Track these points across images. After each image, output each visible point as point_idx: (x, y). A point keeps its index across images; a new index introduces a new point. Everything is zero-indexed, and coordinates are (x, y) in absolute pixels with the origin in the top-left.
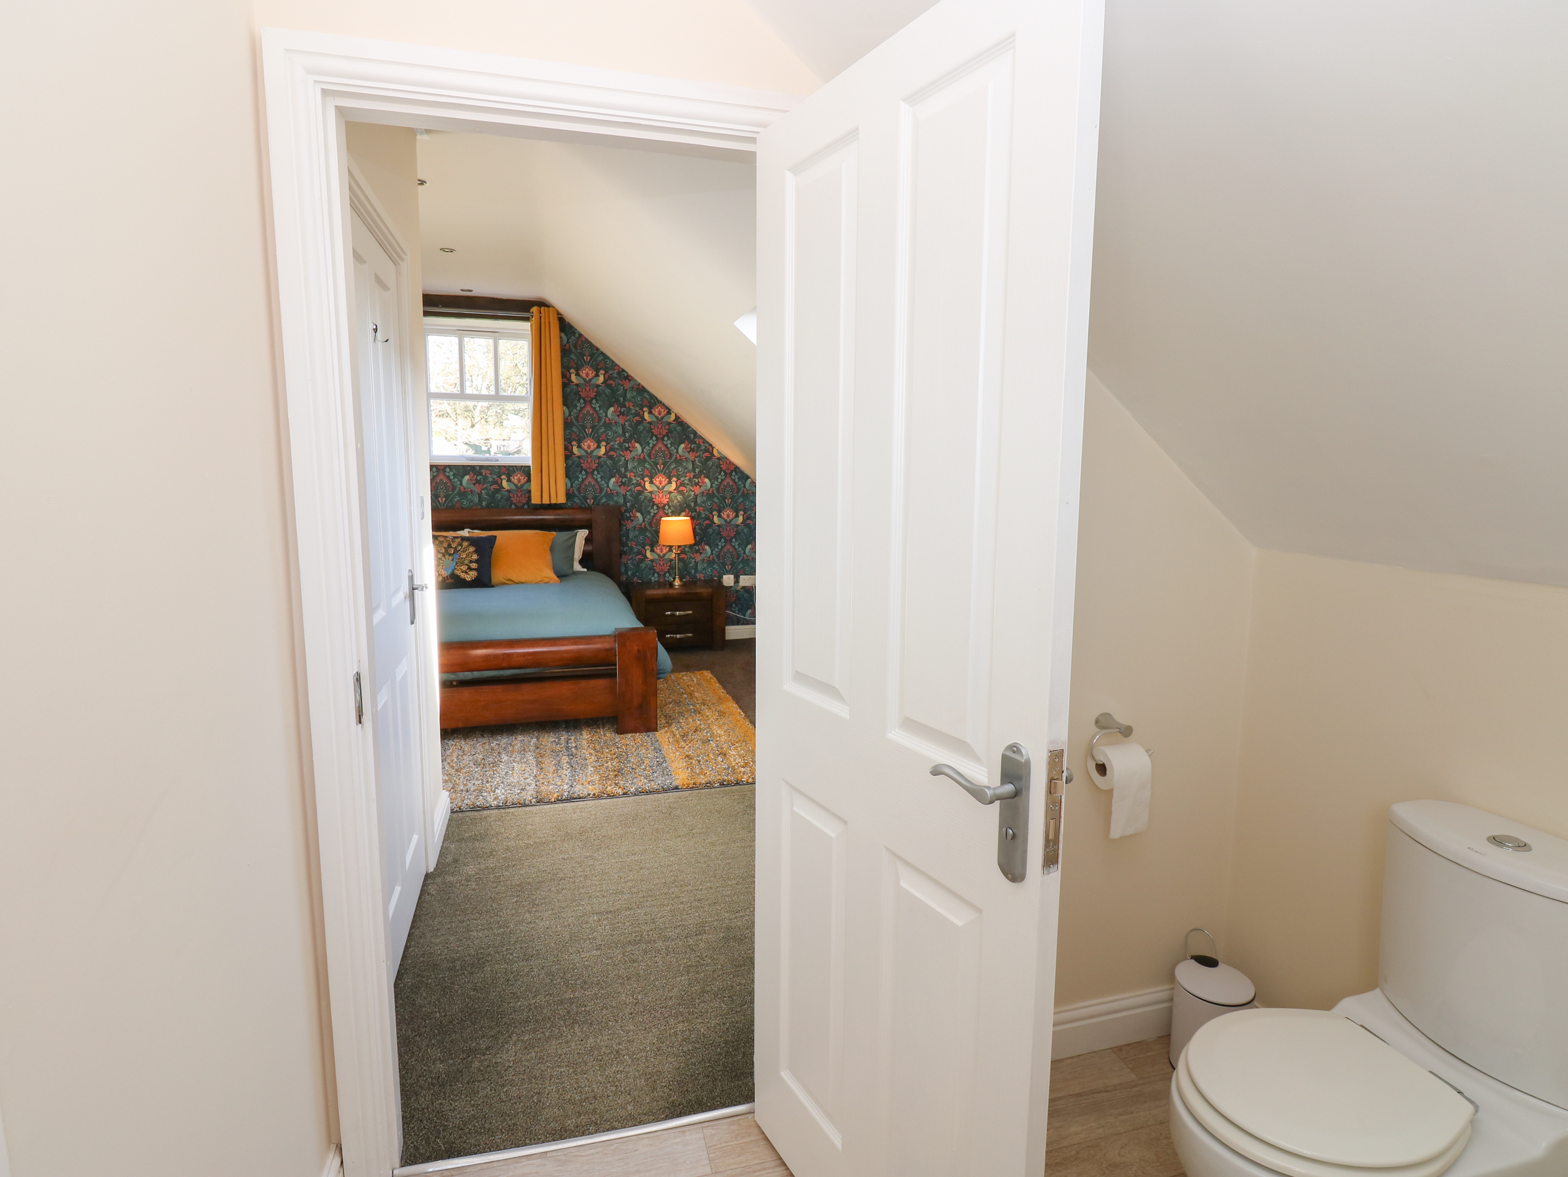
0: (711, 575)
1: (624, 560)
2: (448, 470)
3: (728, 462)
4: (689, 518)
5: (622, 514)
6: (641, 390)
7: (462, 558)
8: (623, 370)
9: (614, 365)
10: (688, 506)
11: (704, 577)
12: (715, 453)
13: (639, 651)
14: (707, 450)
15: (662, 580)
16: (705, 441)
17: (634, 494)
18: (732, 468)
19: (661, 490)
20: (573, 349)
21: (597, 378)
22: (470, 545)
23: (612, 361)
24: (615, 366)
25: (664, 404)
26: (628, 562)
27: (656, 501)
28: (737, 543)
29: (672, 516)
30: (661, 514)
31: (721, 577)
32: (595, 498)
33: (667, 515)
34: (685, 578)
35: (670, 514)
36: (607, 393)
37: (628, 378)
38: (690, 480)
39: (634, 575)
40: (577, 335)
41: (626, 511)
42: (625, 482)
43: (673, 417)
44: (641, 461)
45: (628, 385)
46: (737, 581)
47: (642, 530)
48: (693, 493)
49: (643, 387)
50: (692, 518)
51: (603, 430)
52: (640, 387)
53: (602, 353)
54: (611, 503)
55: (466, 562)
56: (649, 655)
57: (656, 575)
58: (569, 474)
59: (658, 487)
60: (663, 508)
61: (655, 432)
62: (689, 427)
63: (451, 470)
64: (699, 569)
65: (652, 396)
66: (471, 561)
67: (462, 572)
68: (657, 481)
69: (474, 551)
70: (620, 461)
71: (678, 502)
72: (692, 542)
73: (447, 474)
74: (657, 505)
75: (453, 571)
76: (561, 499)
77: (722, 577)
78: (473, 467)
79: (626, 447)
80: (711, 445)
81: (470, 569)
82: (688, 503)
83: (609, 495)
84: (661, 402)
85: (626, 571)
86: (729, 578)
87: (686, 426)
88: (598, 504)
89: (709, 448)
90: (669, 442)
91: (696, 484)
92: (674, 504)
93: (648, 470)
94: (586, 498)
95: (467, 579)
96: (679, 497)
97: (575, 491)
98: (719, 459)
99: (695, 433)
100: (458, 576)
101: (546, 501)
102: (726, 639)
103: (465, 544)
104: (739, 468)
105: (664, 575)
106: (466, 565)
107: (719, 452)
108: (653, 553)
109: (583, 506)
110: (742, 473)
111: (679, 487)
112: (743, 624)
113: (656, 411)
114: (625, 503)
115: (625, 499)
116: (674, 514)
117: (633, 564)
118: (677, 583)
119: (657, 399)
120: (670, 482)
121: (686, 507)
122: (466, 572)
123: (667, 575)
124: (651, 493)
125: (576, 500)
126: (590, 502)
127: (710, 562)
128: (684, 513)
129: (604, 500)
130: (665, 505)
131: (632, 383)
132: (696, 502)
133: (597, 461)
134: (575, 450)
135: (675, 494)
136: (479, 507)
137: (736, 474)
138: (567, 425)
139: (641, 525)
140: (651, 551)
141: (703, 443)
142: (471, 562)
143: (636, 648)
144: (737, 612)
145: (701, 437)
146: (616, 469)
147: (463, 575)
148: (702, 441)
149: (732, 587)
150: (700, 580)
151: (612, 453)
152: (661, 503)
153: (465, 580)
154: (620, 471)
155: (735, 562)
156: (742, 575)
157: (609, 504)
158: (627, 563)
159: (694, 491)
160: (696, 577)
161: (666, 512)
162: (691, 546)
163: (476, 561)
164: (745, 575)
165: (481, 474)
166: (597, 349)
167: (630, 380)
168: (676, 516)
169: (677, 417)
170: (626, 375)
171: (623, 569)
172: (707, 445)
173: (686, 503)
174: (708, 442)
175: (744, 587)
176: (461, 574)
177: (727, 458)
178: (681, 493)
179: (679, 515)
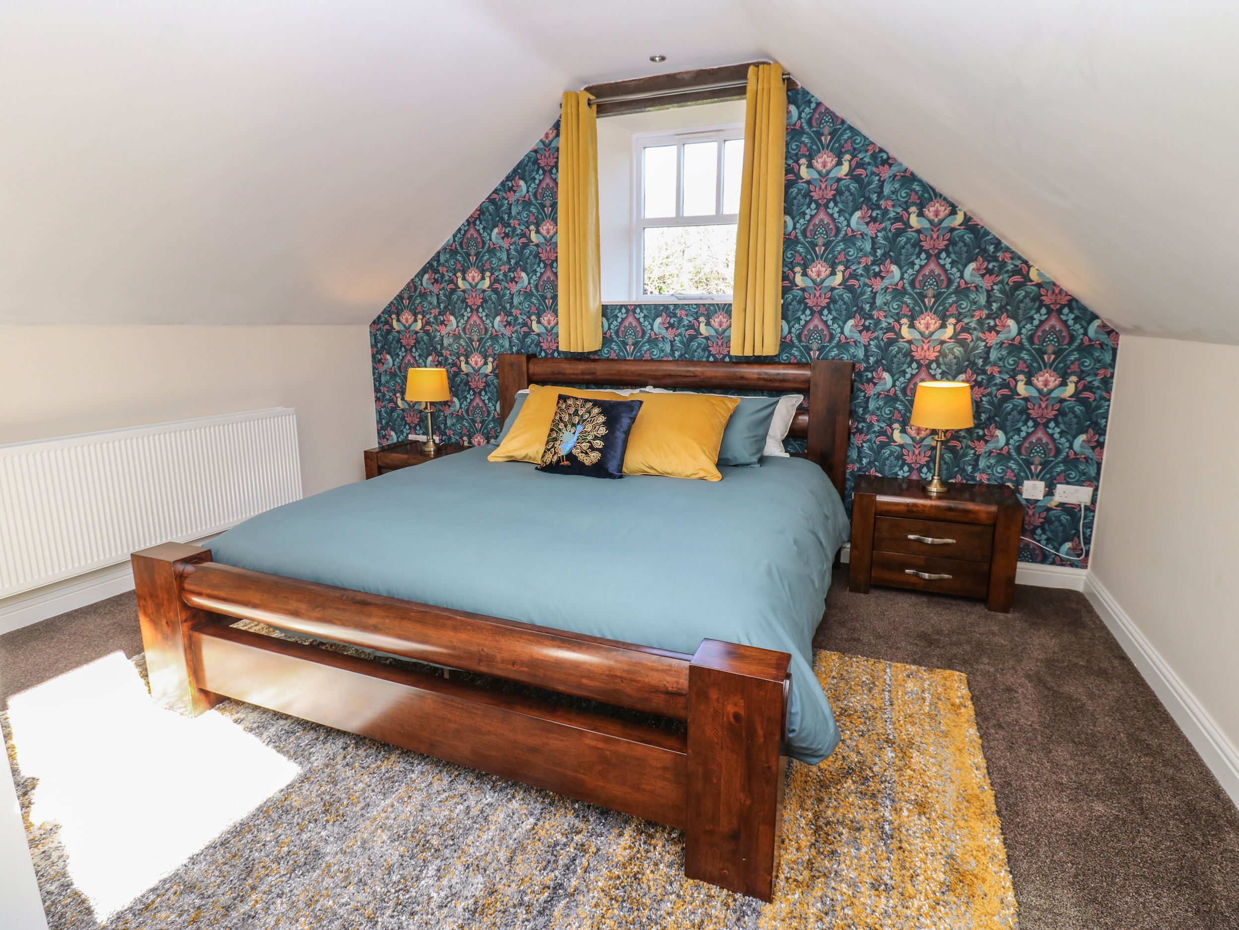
0: (1002, 478)
1: (856, 440)
2: (638, 310)
3: (1057, 291)
4: (967, 385)
5: (860, 374)
6: (908, 178)
7: (586, 432)
8: (881, 150)
9: (868, 143)
10: (973, 364)
11: (988, 480)
12: (1033, 275)
13: (737, 716)
14: (1017, 271)
15: (915, 477)
16: (1015, 256)
17: (882, 344)
18: (1064, 301)
19: (927, 338)
20: (805, 127)
21: (838, 167)
22: (601, 413)
23: (865, 137)
24: (868, 145)
25: (945, 199)
26: (864, 444)
27: (917, 355)
28: (1058, 430)
29: (941, 379)
30: (923, 375)
31: (1019, 483)
32: (821, 349)
33: (933, 378)
34: (955, 477)
35: (938, 376)
36: (853, 189)
37: (888, 162)
38: (980, 322)
39: (870, 463)
40: (813, 105)
41: (866, 370)
42: (869, 326)
43: (959, 218)
44: (898, 293)
45: (887, 173)
46: (1050, 493)
47: (890, 399)
48: (984, 343)
49: (912, 174)
50: (976, 385)
51: (841, 246)
52: (908, 174)
53: (851, 128)
54: (846, 357)
55: (590, 438)
56: (760, 732)
57: (906, 468)
58: (786, 314)
59: (921, 333)
60: (928, 367)
61: (926, 245)
62: (987, 233)
63: (641, 311)
64: (980, 467)
65: (926, 187)
66: (596, 436)
67: (582, 452)
68: (921, 324)
69: (604, 423)
70: (863, 294)
71: (955, 357)
72: (969, 423)
73: (637, 316)
74: (918, 362)
75: (571, 449)
76: (770, 349)
77: (1021, 484)
78: (666, 307)
79: (875, 272)
80: (1026, 262)
81: (592, 448)
82: (972, 359)
83: (843, 346)
84: (941, 195)
85: (860, 458)
86: (1034, 486)
87: (982, 231)
88: (825, 359)
89: (1022, 267)
90: (949, 260)
91: (991, 329)
92: (946, 360)
93: (908, 306)
94: (808, 349)
95: (585, 461)
96: (958, 350)
97: (794, 338)
98: (1039, 285)
99: (998, 243)
100: (576, 457)
101: (748, 352)
102: (1017, 582)
103: (596, 410)
104: (1077, 301)
105: (920, 470)
106: (589, 442)
107: (1040, 274)
108: (904, 435)
109: (804, 360)
110: (1084, 309)
111: (958, 334)
112: (1053, 563)
113: (930, 212)
114: (867, 357)
115: (866, 351)
116: (945, 376)
117: (871, 449)
118: (935, 488)
119: (934, 190)
120: (943, 326)
121: (967, 366)
122: (586, 453)
123: (925, 470)
124: (910, 342)
125: (795, 352)
126: (814, 354)
127: (1003, 457)
128: (962, 377)
129: (834, 352)
130: (931, 362)
131: (894, 169)
132: (986, 359)
133: (829, 294)
134: (799, 280)
135: (951, 344)
136: (671, 359)
137: (1071, 311)
138: (789, 242)
139: (889, 391)
140: (901, 432)
141: (1012, 258)
142: (596, 438)
143: (731, 709)
144: (1044, 542)
145: (1007, 250)
146: (857, 305)
147: (581, 457)
148: (1008, 255)
149: (1038, 501)
150: (981, 484)
151: (852, 282)
152: (925, 358)
153: (584, 464)
154: (862, 309)
155: (1049, 462)
156: (1061, 483)
157: (841, 359)
158: (863, 446)
159: (985, 341)
160: (974, 478)
161: (932, 372)
162: (969, 431)
163: (603, 438)
164: (1068, 483)
165: (675, 315)
166: (843, 122)
167: (890, 165)
168: (948, 380)
169: (967, 219)
170: (885, 157)
171: (854, 454)
172: (1018, 263)
173: (968, 360)
174: (1020, 258)
175: (1061, 505)
176: (580, 454)
177: (1055, 284)
178: (962, 343)
179: (954, 378)
